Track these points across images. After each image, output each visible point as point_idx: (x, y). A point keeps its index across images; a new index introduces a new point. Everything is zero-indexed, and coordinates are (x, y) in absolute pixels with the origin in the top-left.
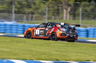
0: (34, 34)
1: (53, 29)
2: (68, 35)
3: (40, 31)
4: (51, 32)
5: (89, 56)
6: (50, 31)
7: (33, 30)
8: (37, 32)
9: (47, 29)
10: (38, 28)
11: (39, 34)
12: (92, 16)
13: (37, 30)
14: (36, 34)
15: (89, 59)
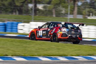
0: (38, 36)
1: (55, 29)
2: (70, 35)
3: (42, 32)
4: (52, 33)
5: (7, 50)
6: (52, 31)
7: (37, 31)
8: (40, 33)
9: (49, 30)
10: (41, 29)
11: (41, 35)
12: (10, 10)
13: (40, 31)
14: (39, 35)
15: (7, 54)
